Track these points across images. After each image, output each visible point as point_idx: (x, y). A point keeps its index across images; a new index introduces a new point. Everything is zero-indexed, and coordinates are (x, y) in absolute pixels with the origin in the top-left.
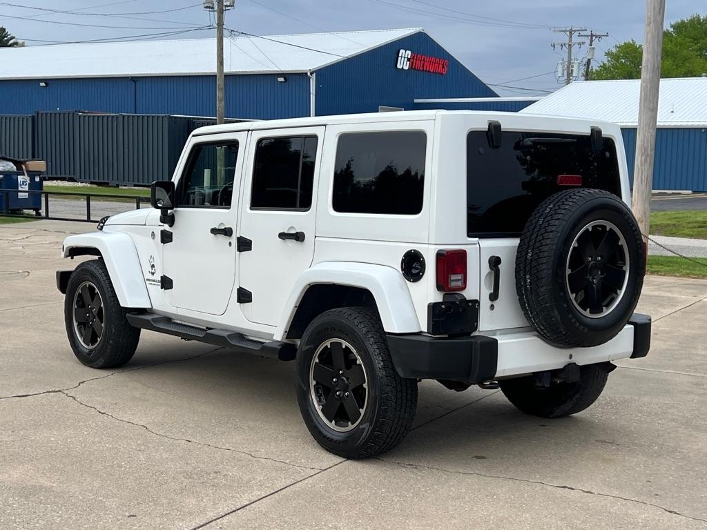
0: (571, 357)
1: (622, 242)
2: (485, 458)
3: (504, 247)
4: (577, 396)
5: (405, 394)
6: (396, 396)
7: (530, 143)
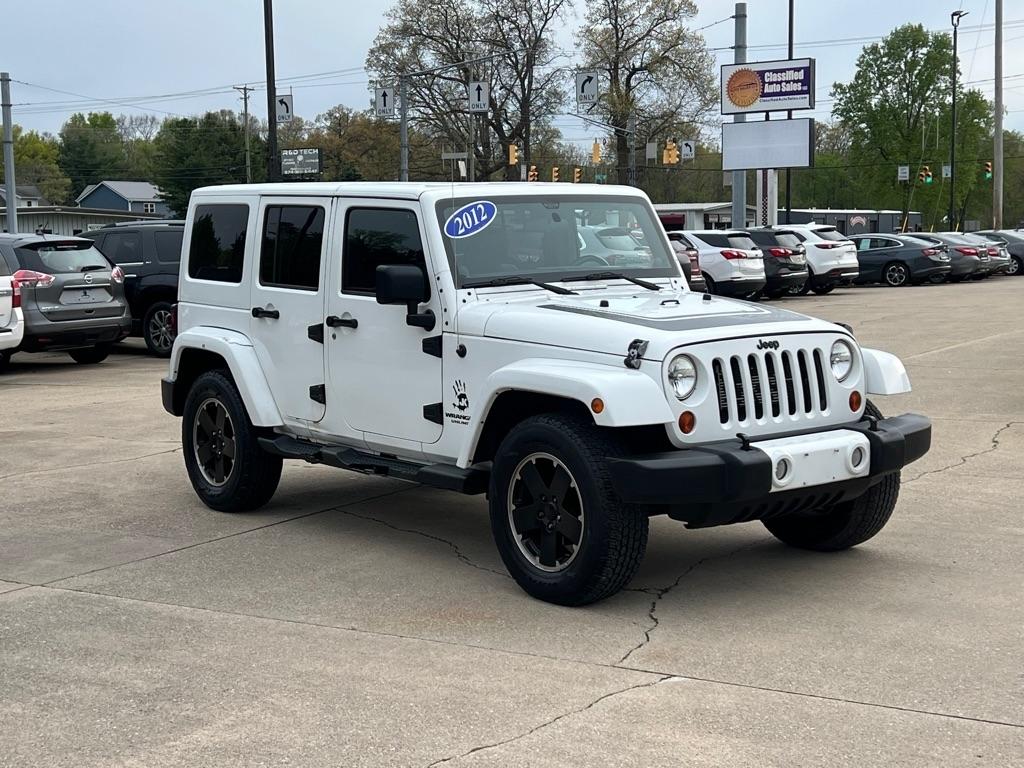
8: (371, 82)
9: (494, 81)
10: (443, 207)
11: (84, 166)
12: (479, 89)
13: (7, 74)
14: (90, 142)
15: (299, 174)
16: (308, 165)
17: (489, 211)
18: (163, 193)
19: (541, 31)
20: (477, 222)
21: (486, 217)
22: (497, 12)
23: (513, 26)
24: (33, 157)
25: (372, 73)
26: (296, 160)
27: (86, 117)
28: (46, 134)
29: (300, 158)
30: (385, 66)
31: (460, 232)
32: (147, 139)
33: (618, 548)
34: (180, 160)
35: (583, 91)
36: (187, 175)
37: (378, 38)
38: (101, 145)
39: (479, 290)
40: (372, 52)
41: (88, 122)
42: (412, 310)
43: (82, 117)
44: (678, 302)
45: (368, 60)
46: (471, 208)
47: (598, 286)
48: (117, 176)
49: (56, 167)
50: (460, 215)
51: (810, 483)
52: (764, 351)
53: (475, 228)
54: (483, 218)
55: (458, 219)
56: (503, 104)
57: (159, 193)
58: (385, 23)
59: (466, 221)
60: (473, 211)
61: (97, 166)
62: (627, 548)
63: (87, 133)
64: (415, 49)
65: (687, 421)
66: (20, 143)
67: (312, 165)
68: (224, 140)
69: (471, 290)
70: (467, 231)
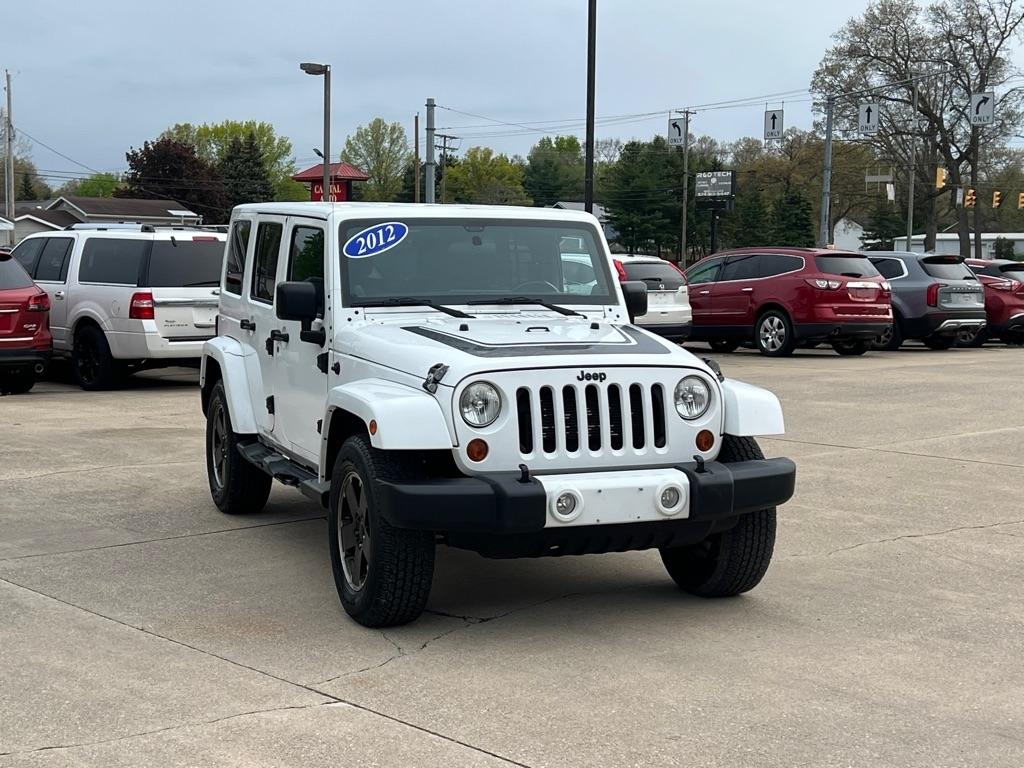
8: (814, 104)
9: (945, 102)
10: (347, 227)
11: (547, 187)
12: (869, 110)
13: (433, 100)
14: (555, 163)
15: (711, 197)
16: (721, 187)
17: (399, 232)
18: (609, 215)
19: (997, 50)
20: (382, 243)
21: (393, 238)
22: (950, 31)
23: (967, 45)
24: (500, 178)
25: (815, 95)
26: (709, 182)
27: (553, 141)
28: (516, 157)
29: (714, 181)
30: (831, 87)
31: (361, 252)
32: (610, 162)
33: (395, 572)
34: (627, 182)
35: (977, 113)
36: (631, 197)
37: (825, 60)
38: (566, 167)
39: (368, 310)
40: (818, 74)
41: (554, 146)
42: (306, 327)
43: (550, 141)
44: (547, 330)
45: (813, 82)
46: (379, 228)
47: (508, 311)
48: (577, 198)
49: (520, 188)
50: (365, 236)
51: (603, 521)
52: (586, 383)
53: (378, 248)
54: (390, 239)
55: (362, 240)
56: (953, 126)
57: (604, 214)
58: (833, 44)
59: (371, 241)
60: (381, 232)
61: (559, 188)
62: (405, 573)
63: (553, 156)
64: (862, 69)
65: (478, 449)
66: (491, 165)
67: (724, 188)
68: (670, 163)
69: (359, 309)
70: (369, 251)
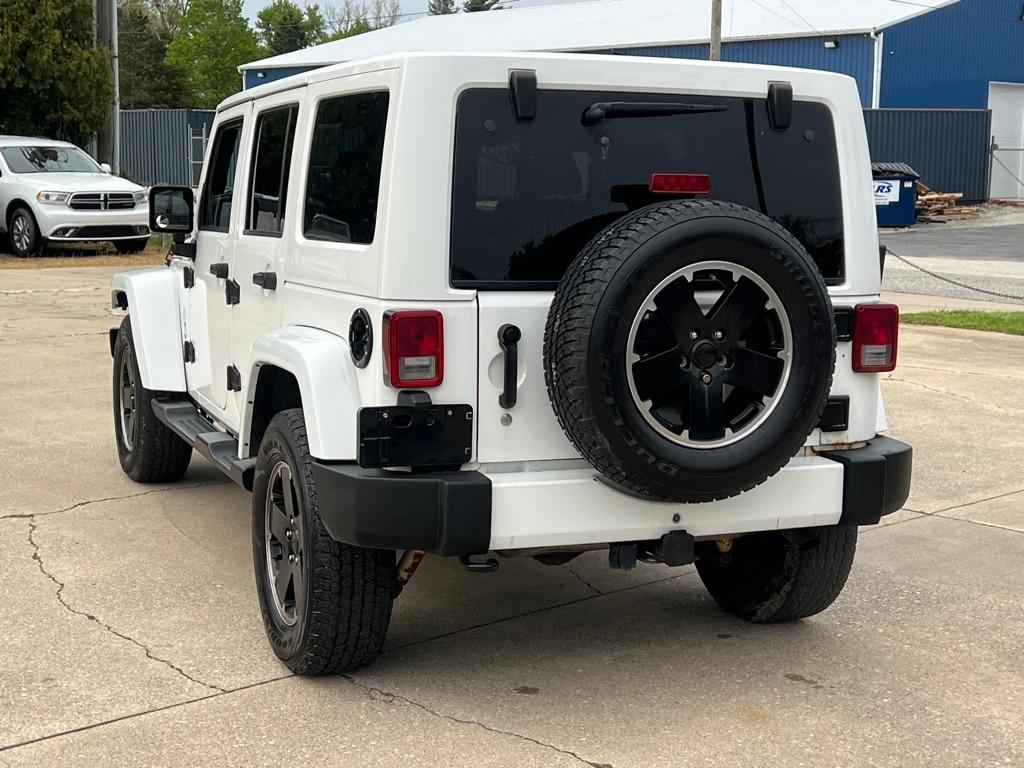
0: (677, 518)
1: (774, 303)
2: (534, 691)
3: (530, 308)
4: (787, 587)
5: (361, 570)
6: (339, 571)
7: (599, 111)
